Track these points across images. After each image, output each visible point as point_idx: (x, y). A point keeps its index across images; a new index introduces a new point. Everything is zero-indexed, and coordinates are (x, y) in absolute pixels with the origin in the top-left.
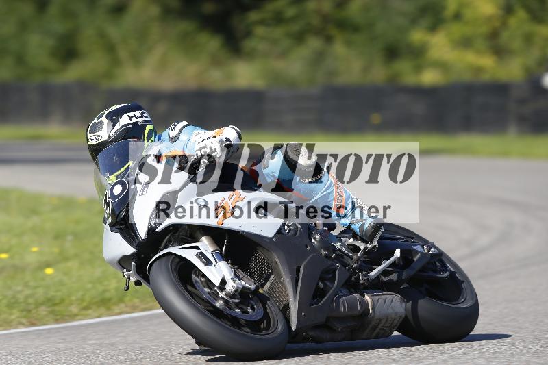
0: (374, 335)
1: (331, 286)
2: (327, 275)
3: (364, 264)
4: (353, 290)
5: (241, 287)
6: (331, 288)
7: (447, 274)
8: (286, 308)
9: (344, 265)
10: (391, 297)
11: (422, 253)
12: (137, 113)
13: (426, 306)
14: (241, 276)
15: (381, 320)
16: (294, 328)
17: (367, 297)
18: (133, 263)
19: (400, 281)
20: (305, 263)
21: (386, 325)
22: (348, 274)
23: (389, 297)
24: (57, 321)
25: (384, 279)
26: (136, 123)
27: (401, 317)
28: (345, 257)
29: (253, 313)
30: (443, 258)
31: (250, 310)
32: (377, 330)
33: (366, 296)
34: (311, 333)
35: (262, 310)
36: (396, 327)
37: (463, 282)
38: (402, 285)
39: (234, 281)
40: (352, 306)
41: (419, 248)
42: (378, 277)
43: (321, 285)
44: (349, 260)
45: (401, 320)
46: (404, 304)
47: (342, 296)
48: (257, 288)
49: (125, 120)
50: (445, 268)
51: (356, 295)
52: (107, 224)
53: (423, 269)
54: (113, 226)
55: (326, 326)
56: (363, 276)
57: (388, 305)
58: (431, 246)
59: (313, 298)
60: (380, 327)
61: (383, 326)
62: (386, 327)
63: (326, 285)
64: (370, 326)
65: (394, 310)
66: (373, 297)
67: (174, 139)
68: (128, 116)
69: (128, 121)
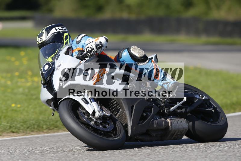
0: (173, 138)
2: (148, 109)
3: (168, 104)
4: (162, 117)
5: (102, 114)
6: (150, 116)
7: (212, 109)
8: (126, 125)
9: (157, 104)
10: (181, 120)
11: (198, 99)
12: (60, 28)
13: (199, 124)
14: (104, 109)
15: (175, 131)
16: (129, 135)
17: (168, 120)
18: (52, 103)
19: (186, 112)
20: (136, 104)
22: (159, 109)
25: (178, 111)
26: (59, 32)
27: (186, 130)
28: (159, 101)
29: (109, 127)
31: (107, 126)
32: (174, 136)
34: (140, 137)
35: (113, 126)
37: (220, 112)
38: (187, 114)
39: (99, 112)
40: (160, 124)
41: (197, 97)
42: (174, 110)
43: (145, 114)
44: (161, 102)
45: (186, 131)
46: (188, 123)
47: (155, 120)
48: (111, 115)
49: (54, 31)
50: (211, 106)
52: (42, 84)
53: (199, 106)
54: (44, 85)
55: (147, 133)
56: (167, 110)
58: (204, 95)
59: (140, 120)
60: (175, 134)
61: (177, 134)
62: (179, 134)
63: (147, 114)
64: (170, 134)
65: (182, 126)
66: (172, 120)
67: (78, 43)
68: (55, 29)
69: (55, 31)
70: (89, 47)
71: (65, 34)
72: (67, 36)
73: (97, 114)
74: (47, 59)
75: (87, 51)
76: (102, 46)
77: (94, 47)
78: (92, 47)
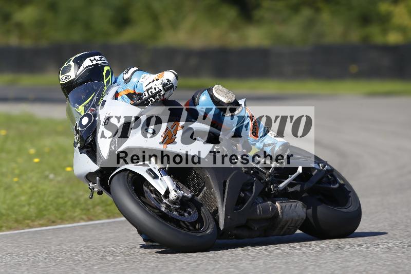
0: (282, 233)
1: (249, 195)
2: (247, 187)
3: (274, 178)
4: (266, 199)
5: (181, 195)
6: (250, 197)
7: (337, 185)
8: (216, 212)
9: (260, 179)
10: (295, 203)
11: (318, 169)
12: (97, 58)
13: (323, 210)
14: (181, 188)
15: (288, 221)
16: (222, 228)
18: (98, 178)
19: (302, 191)
20: (229, 178)
21: (292, 225)
22: (263, 186)
23: (294, 204)
24: (109, 217)
25: (290, 190)
26: (96, 65)
27: (302, 219)
28: (260, 172)
29: (189, 216)
30: (334, 173)
31: (186, 214)
32: (284, 230)
33: (276, 203)
34: (235, 232)
35: (197, 214)
36: (299, 227)
37: (350, 192)
38: (303, 195)
39: (175, 191)
40: (266, 210)
42: (285, 188)
43: (242, 195)
44: (263, 175)
45: (303, 221)
46: (305, 210)
47: (259, 204)
48: (193, 196)
49: (87, 62)
50: (335, 182)
51: (268, 202)
52: (77, 147)
53: (320, 182)
54: (81, 149)
55: (246, 226)
56: (274, 187)
57: (293, 209)
58: (325, 164)
59: (236, 205)
60: (286, 227)
61: (289, 227)
62: (291, 226)
63: (246, 195)
64: (280, 226)
65: (297, 214)
66: (281, 204)
67: (127, 81)
68: (90, 59)
69: (90, 63)
70: (151, 88)
71: (106, 68)
72: (108, 71)
73: (173, 195)
74: (77, 108)
75: (149, 94)
76: (172, 86)
77: (161, 87)
78: (156, 87)
